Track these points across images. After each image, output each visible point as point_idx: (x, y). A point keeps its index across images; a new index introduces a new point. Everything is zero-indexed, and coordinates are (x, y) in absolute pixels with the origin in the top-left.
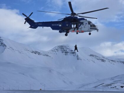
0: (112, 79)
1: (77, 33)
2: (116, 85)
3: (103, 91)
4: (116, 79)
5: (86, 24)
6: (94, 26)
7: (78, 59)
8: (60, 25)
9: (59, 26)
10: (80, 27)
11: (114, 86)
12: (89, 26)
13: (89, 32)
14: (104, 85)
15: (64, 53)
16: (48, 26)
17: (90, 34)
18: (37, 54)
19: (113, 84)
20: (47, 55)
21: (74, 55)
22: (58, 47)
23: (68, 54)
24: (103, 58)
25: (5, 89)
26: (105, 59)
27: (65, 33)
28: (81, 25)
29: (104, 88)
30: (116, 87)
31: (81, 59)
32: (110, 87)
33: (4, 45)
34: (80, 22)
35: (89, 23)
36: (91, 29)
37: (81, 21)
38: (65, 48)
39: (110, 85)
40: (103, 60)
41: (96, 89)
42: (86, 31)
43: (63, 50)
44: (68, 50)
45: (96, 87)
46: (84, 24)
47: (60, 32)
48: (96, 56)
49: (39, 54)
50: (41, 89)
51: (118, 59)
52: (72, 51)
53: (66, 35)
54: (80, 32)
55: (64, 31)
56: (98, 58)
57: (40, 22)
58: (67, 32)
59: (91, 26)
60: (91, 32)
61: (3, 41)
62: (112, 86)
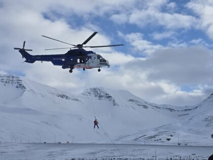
0: (156, 129)
1: (84, 70)
2: (160, 137)
3: (145, 145)
4: (161, 130)
5: (95, 58)
6: (104, 61)
7: (114, 105)
8: (63, 60)
9: (61, 61)
10: (87, 62)
11: (158, 139)
12: (99, 60)
13: (98, 69)
14: (146, 136)
15: (98, 97)
16: (48, 60)
17: (99, 70)
18: (64, 98)
19: (157, 135)
20: (77, 100)
21: (110, 99)
22: (91, 89)
23: (103, 98)
24: (145, 104)
25: (23, 142)
26: (147, 105)
27: (70, 69)
28: (88, 59)
29: (146, 141)
30: (160, 139)
31: (118, 105)
32: (153, 139)
33: (23, 87)
34: (87, 56)
35: (99, 57)
36: (100, 64)
37: (89, 55)
38: (98, 91)
39: (154, 137)
40: (145, 107)
41: (136, 143)
42: (95, 67)
43: (96, 93)
44: (102, 94)
45: (136, 139)
46: (93, 58)
47: (64, 68)
48: (136, 101)
49: (67, 98)
50: (68, 142)
51: (163, 105)
52: (107, 94)
53: (71, 71)
54: (87, 68)
55: (67, 67)
56: (139, 104)
57: (39, 55)
58: (72, 68)
59: (101, 61)
60: (100, 68)
61: (22, 82)
62: (156, 139)
